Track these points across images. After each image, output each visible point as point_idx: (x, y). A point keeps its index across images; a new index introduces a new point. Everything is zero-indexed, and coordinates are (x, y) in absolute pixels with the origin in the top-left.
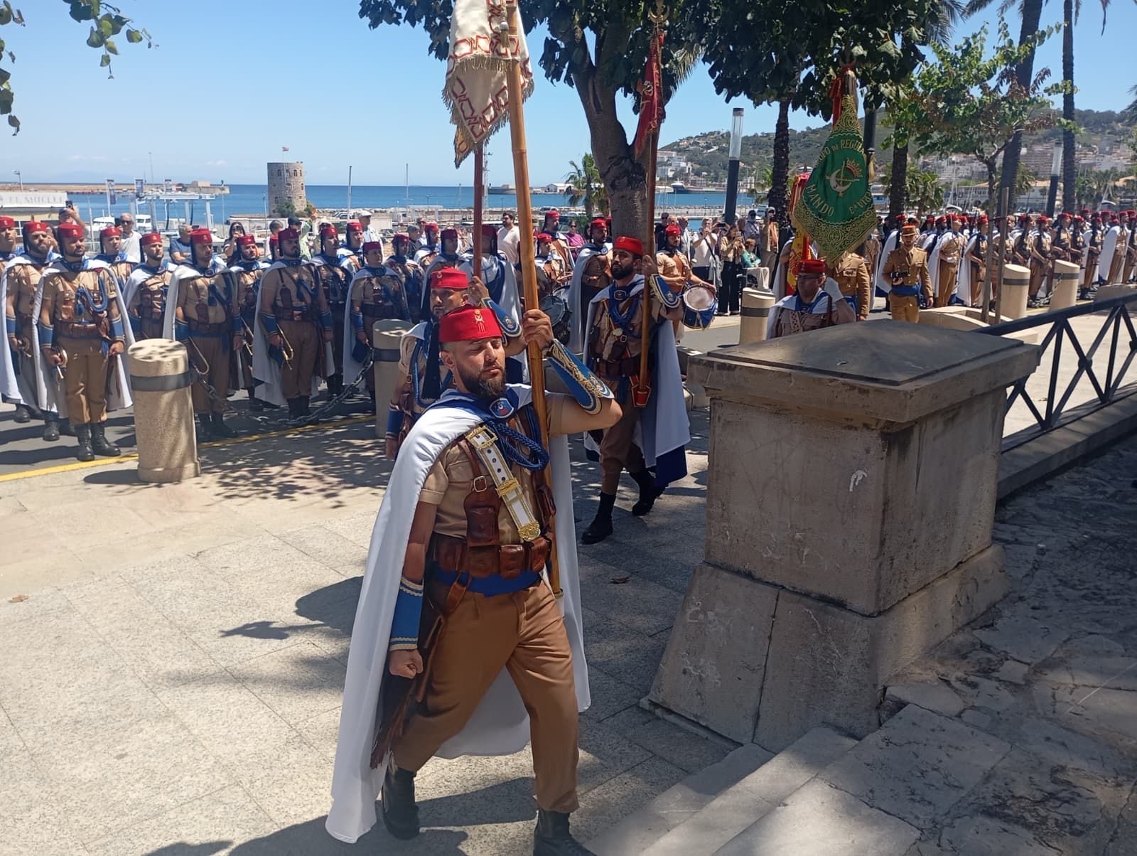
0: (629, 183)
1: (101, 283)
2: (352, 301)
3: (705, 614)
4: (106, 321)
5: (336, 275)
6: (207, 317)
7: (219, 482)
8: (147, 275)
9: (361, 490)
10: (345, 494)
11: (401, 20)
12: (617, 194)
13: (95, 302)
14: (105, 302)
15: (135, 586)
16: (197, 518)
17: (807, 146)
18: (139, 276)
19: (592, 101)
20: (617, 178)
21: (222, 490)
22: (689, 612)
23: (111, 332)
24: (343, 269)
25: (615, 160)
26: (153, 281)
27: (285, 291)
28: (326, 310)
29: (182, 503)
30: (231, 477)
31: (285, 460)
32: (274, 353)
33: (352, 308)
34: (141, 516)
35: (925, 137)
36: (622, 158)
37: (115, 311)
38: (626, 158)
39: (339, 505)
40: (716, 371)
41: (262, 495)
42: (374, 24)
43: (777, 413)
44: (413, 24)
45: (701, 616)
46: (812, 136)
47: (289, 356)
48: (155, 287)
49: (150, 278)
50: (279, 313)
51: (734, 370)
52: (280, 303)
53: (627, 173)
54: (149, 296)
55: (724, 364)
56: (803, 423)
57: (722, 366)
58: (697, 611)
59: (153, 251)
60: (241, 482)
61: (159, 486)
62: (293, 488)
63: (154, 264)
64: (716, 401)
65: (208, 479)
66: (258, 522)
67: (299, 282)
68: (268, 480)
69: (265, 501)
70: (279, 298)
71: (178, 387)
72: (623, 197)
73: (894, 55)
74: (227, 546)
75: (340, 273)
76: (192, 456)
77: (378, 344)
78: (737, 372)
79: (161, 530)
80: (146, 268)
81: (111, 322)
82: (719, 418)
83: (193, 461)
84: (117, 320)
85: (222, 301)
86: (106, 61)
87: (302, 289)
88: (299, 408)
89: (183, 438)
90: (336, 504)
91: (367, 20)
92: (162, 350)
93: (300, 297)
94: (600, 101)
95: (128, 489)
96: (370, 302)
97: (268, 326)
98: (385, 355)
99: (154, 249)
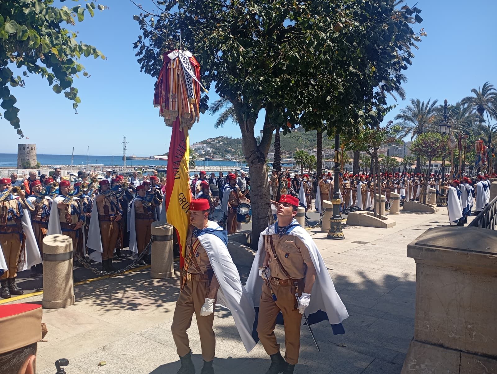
0: (259, 162)
1: (19, 205)
3: (420, 366)
12: (254, 166)
19: (245, 128)
20: (254, 159)
22: (409, 365)
25: (253, 152)
27: (106, 207)
29: (76, 320)
35: (348, 144)
36: (256, 151)
38: (258, 152)
40: (424, 252)
43: (456, 270)
45: (417, 367)
51: (435, 251)
53: (258, 157)
56: (470, 275)
57: (428, 250)
58: (414, 365)
59: (37, 189)
64: (420, 265)
66: (125, 327)
67: (112, 203)
72: (256, 167)
73: (375, 116)
74: (116, 342)
77: (153, 233)
78: (436, 252)
79: (74, 335)
85: (77, 213)
86: (75, 106)
87: (113, 206)
93: (113, 210)
94: (249, 128)
98: (159, 238)
99: (38, 187)
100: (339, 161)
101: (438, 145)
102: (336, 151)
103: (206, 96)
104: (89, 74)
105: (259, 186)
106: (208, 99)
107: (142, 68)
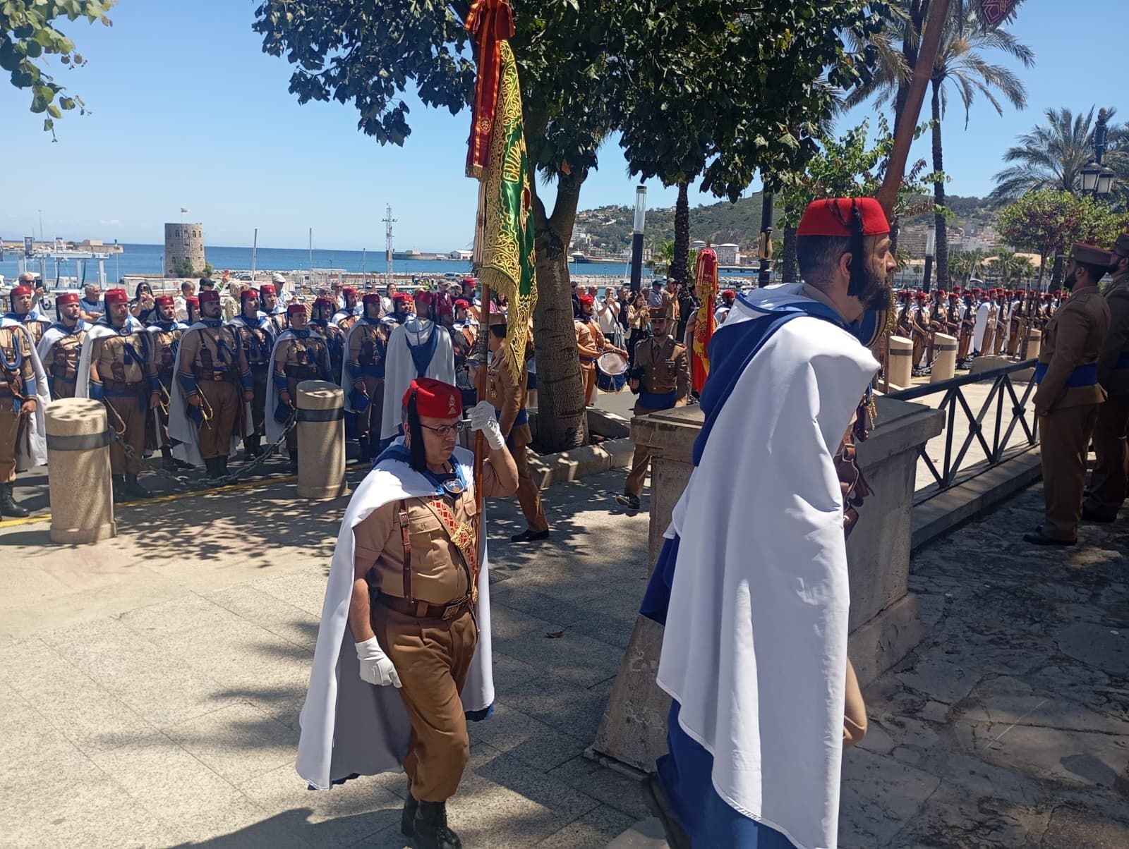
0: (549, 254)
1: (15, 341)
2: (275, 362)
3: (649, 664)
4: (19, 379)
5: (256, 337)
6: (123, 376)
7: (138, 543)
8: (61, 335)
9: (286, 549)
10: (271, 554)
11: (331, 97)
13: (8, 359)
14: (19, 360)
15: (57, 648)
16: (116, 579)
17: (700, 222)
18: (53, 335)
21: (141, 550)
22: (632, 661)
23: (24, 391)
24: (263, 331)
26: (69, 340)
27: (205, 352)
28: (246, 371)
29: (99, 565)
30: (149, 538)
31: (207, 521)
32: (192, 412)
33: (275, 369)
34: (57, 578)
36: (542, 231)
37: (29, 369)
38: (545, 231)
39: (266, 565)
40: (658, 431)
41: (184, 555)
42: (303, 100)
44: (343, 102)
45: (644, 665)
46: (704, 213)
47: (209, 416)
48: (70, 347)
49: (65, 338)
50: (198, 373)
51: (674, 430)
52: (199, 364)
53: (546, 244)
54: (63, 355)
55: (666, 425)
57: (664, 427)
58: (640, 661)
59: (69, 311)
60: (161, 542)
61: (73, 547)
62: (217, 549)
63: (69, 323)
64: (658, 460)
65: (125, 539)
66: (182, 583)
67: (221, 343)
68: (189, 540)
69: (188, 561)
70: (199, 357)
71: (97, 447)
72: (542, 267)
73: (792, 146)
74: (151, 608)
75: (260, 335)
76: (109, 516)
77: (301, 404)
78: (678, 432)
79: (79, 591)
80: (60, 327)
81: (24, 381)
82: (660, 475)
83: (110, 522)
84: (30, 378)
85: (139, 361)
86: (49, 125)
87: (223, 351)
88: (216, 468)
89: (100, 498)
90: (263, 563)
91: (296, 96)
92: (81, 409)
93: (221, 357)
95: (40, 551)
96: (294, 363)
97: (186, 385)
98: (309, 416)
99: (71, 309)
100: (770, 257)
101: (1062, 220)
102: (763, 234)
103: (403, 105)
104: (84, 59)
105: (548, 310)
106: (408, 111)
107: (266, 42)
